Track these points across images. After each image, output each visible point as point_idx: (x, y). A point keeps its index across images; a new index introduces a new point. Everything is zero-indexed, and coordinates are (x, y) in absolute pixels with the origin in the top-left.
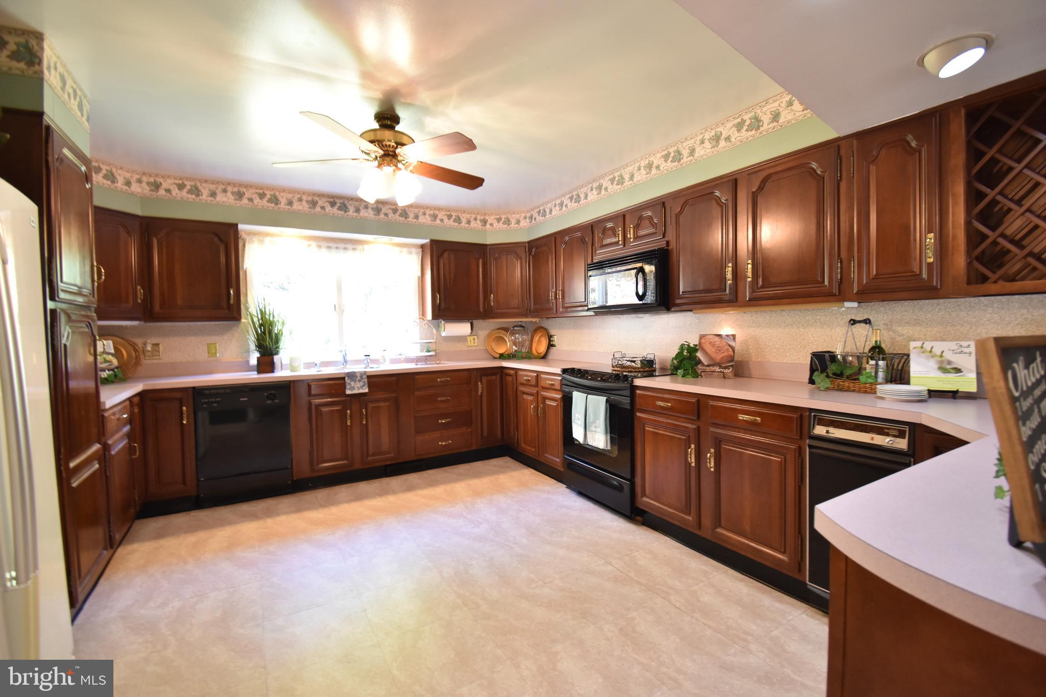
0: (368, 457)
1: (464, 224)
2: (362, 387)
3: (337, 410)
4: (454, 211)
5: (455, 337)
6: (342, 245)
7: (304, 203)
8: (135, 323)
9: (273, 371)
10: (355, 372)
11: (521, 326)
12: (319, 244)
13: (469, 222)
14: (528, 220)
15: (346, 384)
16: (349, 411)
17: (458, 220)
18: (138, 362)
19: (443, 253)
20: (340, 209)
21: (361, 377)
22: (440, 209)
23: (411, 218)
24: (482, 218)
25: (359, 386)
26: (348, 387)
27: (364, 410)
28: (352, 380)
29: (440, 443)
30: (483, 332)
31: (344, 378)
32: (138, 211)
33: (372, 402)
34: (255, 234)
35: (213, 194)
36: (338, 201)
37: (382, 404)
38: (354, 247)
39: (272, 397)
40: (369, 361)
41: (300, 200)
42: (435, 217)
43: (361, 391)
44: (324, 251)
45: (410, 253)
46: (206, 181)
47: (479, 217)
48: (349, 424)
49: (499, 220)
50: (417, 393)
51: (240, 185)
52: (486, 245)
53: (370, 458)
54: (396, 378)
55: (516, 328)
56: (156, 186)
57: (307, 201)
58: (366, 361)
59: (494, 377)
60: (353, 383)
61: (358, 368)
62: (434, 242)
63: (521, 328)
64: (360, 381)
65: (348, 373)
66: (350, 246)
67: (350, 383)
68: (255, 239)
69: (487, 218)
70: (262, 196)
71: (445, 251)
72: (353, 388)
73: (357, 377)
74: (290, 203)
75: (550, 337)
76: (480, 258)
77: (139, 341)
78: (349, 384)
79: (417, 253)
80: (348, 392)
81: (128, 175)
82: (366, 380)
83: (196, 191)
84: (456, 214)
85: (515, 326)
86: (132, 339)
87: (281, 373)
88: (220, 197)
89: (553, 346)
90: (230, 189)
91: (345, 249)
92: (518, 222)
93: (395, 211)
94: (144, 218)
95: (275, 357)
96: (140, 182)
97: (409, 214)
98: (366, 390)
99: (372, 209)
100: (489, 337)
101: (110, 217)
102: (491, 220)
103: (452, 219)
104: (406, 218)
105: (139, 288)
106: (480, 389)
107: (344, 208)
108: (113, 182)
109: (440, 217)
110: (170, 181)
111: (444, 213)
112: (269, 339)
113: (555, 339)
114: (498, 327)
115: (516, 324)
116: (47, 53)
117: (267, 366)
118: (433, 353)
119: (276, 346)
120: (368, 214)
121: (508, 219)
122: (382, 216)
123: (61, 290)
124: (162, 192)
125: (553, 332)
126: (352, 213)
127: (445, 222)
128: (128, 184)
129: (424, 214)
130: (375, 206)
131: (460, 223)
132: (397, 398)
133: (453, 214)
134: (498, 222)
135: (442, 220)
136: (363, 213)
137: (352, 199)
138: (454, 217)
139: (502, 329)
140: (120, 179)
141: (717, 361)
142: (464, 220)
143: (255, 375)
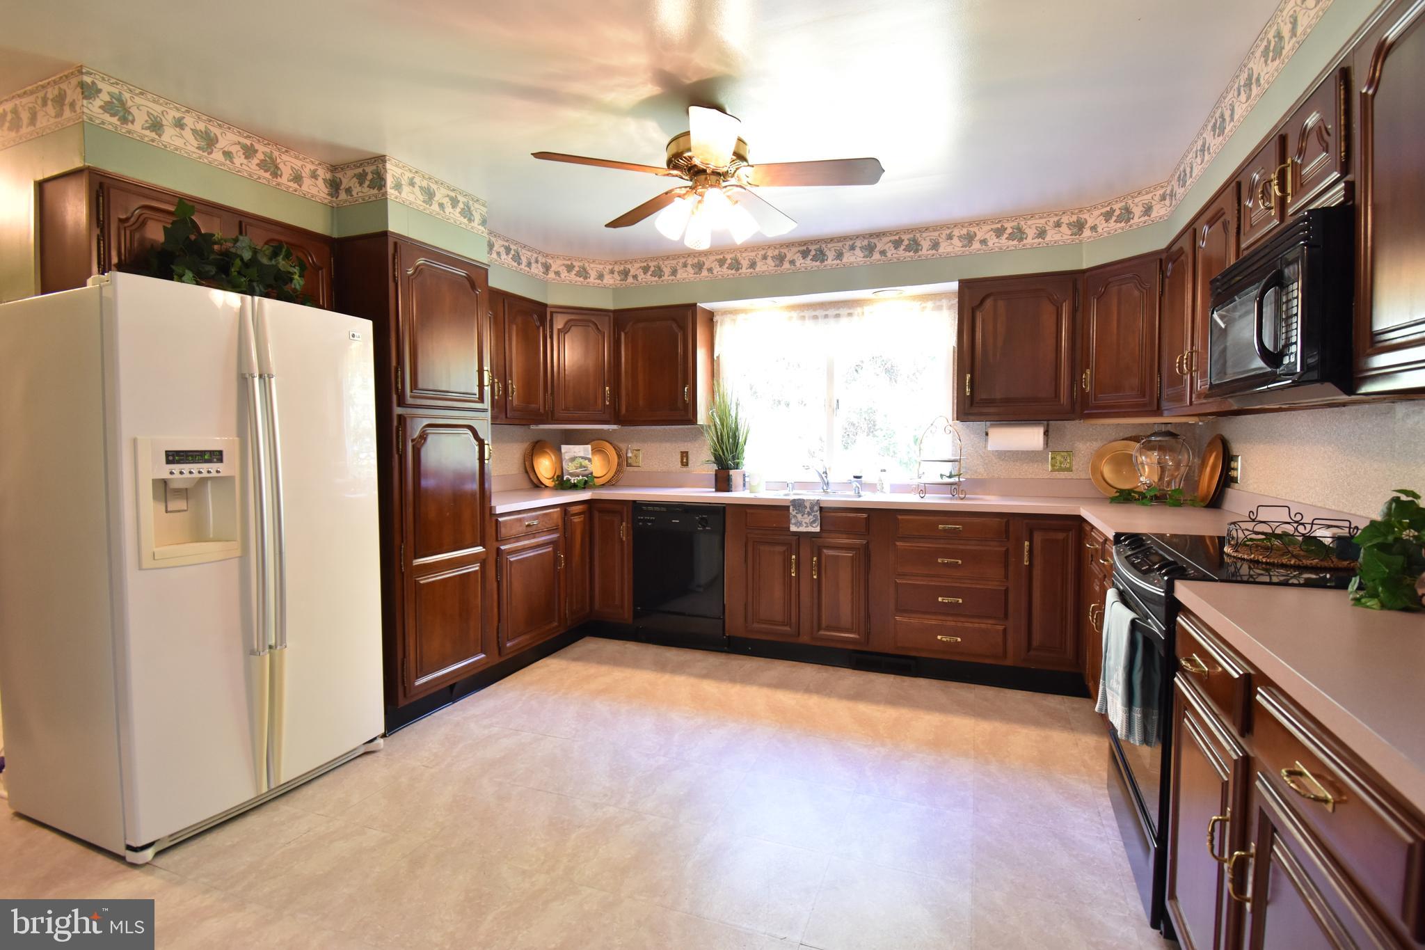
0: (819, 629)
1: (1030, 240)
2: (811, 523)
3: (780, 552)
4: (1010, 218)
5: (1023, 452)
6: (832, 312)
7: (769, 261)
8: (615, 427)
9: (728, 491)
10: (804, 500)
11: (1172, 434)
12: (802, 314)
15: (791, 516)
16: (794, 557)
17: (1019, 234)
19: (982, 301)
20: (814, 259)
21: (812, 508)
22: (979, 223)
23: (925, 251)
24: (1074, 218)
25: (807, 521)
26: (793, 521)
27: (815, 559)
28: (799, 511)
30: (1090, 443)
31: (787, 508)
32: (609, 305)
33: (827, 548)
34: (726, 312)
35: (674, 272)
36: (813, 248)
37: (842, 554)
38: (850, 311)
39: (704, 523)
41: (764, 257)
42: (970, 238)
43: (811, 529)
44: (809, 324)
45: (939, 308)
46: (669, 257)
48: (794, 575)
49: (1108, 216)
50: (900, 544)
51: (700, 254)
52: (1082, 272)
53: (822, 632)
54: (865, 515)
55: (1153, 438)
56: (626, 273)
57: (772, 258)
59: (1061, 536)
60: (799, 516)
61: (809, 496)
62: (964, 283)
63: (1169, 439)
64: (809, 514)
65: (794, 500)
66: (843, 311)
67: (797, 515)
68: (728, 319)
69: (1085, 216)
70: (722, 262)
71: (986, 297)
72: (799, 524)
73: (806, 507)
75: (1228, 459)
76: (1063, 301)
77: (623, 446)
78: (795, 516)
79: (950, 308)
80: (793, 528)
81: (601, 267)
82: (818, 513)
83: (659, 272)
84: (1013, 224)
85: (1154, 434)
86: (617, 443)
87: (738, 495)
88: (681, 274)
89: (1234, 480)
90: (690, 261)
91: (838, 316)
92: (1148, 210)
93: (897, 244)
94: (615, 312)
95: (732, 472)
96: (612, 272)
97: (922, 243)
98: (818, 529)
99: (861, 248)
100: (1099, 455)
101: (583, 317)
102: (1091, 219)
103: (1006, 236)
104: (916, 251)
105: (607, 388)
106: (1026, 553)
107: (820, 256)
108: (586, 278)
109: (980, 236)
110: (637, 265)
111: (989, 227)
112: (724, 448)
113: (1239, 464)
114: (1122, 435)
115: (1156, 429)
116: (392, 172)
117: (723, 482)
118: (956, 479)
119: (734, 458)
120: (855, 258)
121: (1128, 210)
122: (876, 256)
123: (411, 397)
124: (630, 280)
125: (1236, 448)
126: (831, 261)
127: (990, 244)
128: (601, 277)
129: (950, 237)
130: (866, 242)
131: (1021, 240)
132: (867, 547)
133: (1009, 226)
134: (1107, 221)
135: (984, 242)
136: (848, 258)
137: (832, 240)
138: (1009, 231)
139: (1136, 439)
140: (593, 274)
143: (712, 493)
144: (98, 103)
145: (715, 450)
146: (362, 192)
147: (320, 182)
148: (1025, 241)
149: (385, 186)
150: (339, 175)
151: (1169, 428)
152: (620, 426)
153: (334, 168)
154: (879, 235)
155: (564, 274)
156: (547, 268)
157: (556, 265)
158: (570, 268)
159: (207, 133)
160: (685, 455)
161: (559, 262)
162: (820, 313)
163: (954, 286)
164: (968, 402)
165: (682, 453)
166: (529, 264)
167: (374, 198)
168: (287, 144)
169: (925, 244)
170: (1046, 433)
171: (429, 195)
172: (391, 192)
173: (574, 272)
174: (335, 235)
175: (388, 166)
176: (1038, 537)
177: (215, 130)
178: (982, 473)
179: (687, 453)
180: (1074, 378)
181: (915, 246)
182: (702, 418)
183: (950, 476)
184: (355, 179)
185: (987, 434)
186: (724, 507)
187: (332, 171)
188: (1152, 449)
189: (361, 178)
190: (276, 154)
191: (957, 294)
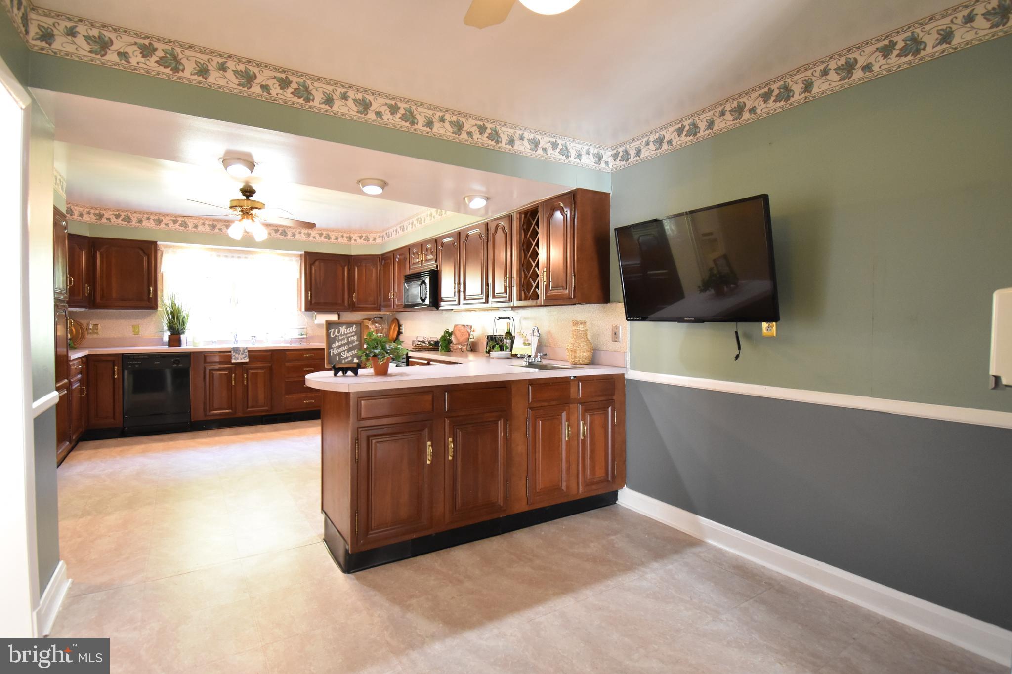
0: (247, 408)
1: (332, 240)
2: (244, 358)
3: (225, 374)
4: (324, 230)
6: (236, 255)
7: (206, 226)
8: (83, 309)
10: (239, 348)
11: (381, 318)
12: (218, 254)
13: (337, 238)
14: (381, 238)
15: (232, 355)
16: (233, 375)
17: (328, 237)
18: (83, 337)
19: (314, 261)
21: (244, 351)
23: (289, 236)
24: (348, 235)
25: (241, 357)
26: (233, 358)
27: (245, 375)
28: (236, 353)
29: (305, 402)
31: (230, 352)
32: (87, 233)
33: (252, 369)
34: (170, 247)
35: (140, 221)
37: (259, 371)
38: (246, 256)
39: (178, 362)
40: (254, 341)
41: (203, 224)
42: (309, 235)
43: (243, 361)
45: (291, 260)
47: (345, 235)
48: (233, 384)
49: (361, 237)
50: (287, 364)
51: (160, 214)
52: (351, 256)
53: (249, 410)
54: (270, 353)
56: (101, 216)
57: (208, 225)
58: (252, 341)
60: (237, 355)
61: (241, 345)
62: (306, 253)
63: (380, 319)
64: (242, 354)
65: (234, 348)
66: (243, 256)
68: (170, 250)
69: (352, 235)
70: (175, 222)
71: (316, 260)
72: (238, 359)
73: (240, 351)
74: (196, 226)
75: (399, 326)
76: (345, 266)
77: (84, 322)
78: (234, 355)
79: (297, 260)
80: (233, 361)
81: (81, 209)
82: (247, 353)
83: (128, 219)
84: (326, 233)
85: (376, 318)
86: (78, 320)
87: (186, 347)
88: (145, 223)
89: (401, 333)
90: (152, 217)
91: (239, 257)
92: (375, 240)
94: (91, 238)
95: (182, 336)
96: (89, 213)
97: (288, 233)
98: (247, 361)
102: (354, 237)
103: (323, 237)
104: (285, 236)
105: (87, 286)
108: (71, 215)
110: (110, 212)
113: (403, 328)
114: (363, 318)
115: (376, 316)
117: (174, 341)
118: (305, 336)
119: (182, 327)
121: (367, 237)
124: (104, 220)
125: (402, 322)
128: (81, 215)
132: (271, 366)
133: (324, 233)
134: (360, 239)
138: (324, 235)
140: (76, 213)
141: (460, 341)
142: (333, 237)
143: (167, 347)
145: (170, 323)
151: (381, 316)
162: (230, 255)
163: (303, 253)
164: (309, 302)
169: (290, 234)
170: (339, 315)
180: (350, 296)
181: (284, 233)
183: (302, 335)
185: (315, 317)
186: (190, 354)
191: (303, 256)
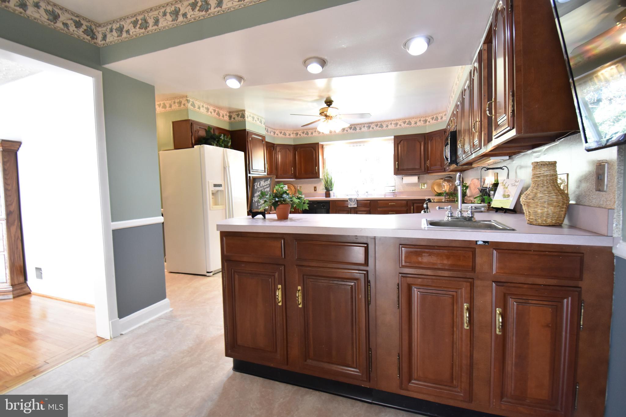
4: (407, 119)
5: (413, 184)
6: (358, 144)
9: (330, 197)
10: (352, 198)
11: (450, 177)
13: (416, 123)
14: (446, 116)
18: (295, 193)
19: (400, 142)
20: (353, 130)
21: (354, 200)
22: (399, 120)
23: (384, 128)
24: (424, 119)
25: (353, 204)
26: (349, 204)
28: (351, 201)
30: (431, 181)
31: (347, 201)
32: (292, 143)
34: (327, 145)
35: (312, 133)
36: (353, 127)
38: (364, 144)
39: (324, 206)
42: (397, 124)
43: (354, 206)
44: (352, 148)
45: (389, 143)
46: (310, 129)
47: (422, 119)
49: (432, 119)
50: (379, 209)
52: (427, 133)
54: (369, 202)
55: (446, 178)
56: (297, 134)
60: (351, 203)
61: (354, 197)
62: (396, 137)
64: (354, 202)
65: (349, 199)
68: (327, 147)
69: (427, 118)
71: (402, 140)
72: (351, 205)
73: (353, 200)
76: (422, 141)
77: (296, 186)
79: (392, 143)
80: (349, 206)
81: (289, 132)
82: (356, 202)
83: (307, 134)
86: (294, 185)
87: (332, 198)
88: (314, 134)
91: (360, 145)
92: (442, 118)
93: (377, 126)
94: (294, 145)
95: (330, 192)
96: (293, 133)
97: (384, 125)
98: (356, 206)
99: (367, 127)
100: (433, 184)
101: (284, 147)
102: (429, 119)
103: (406, 124)
104: (382, 128)
105: (292, 168)
106: (412, 210)
107: (355, 129)
108: (285, 135)
109: (399, 124)
110: (301, 131)
111: (402, 121)
112: (328, 185)
114: (440, 178)
115: (447, 176)
116: (247, 114)
117: (328, 194)
118: (394, 191)
119: (331, 188)
120: (365, 129)
121: (437, 117)
122: (371, 129)
123: (252, 171)
124: (299, 136)
126: (358, 130)
127: (402, 126)
128: (290, 135)
129: (391, 124)
130: (368, 125)
131: (410, 125)
132: (370, 210)
133: (407, 121)
134: (432, 120)
135: (400, 125)
136: (363, 129)
137: (358, 124)
138: (407, 122)
139: (442, 179)
140: (287, 134)
141: (473, 194)
142: (413, 123)
143: (325, 198)
144: (190, 104)
145: (325, 185)
146: (238, 119)
147: (227, 116)
148: (411, 125)
149: (245, 117)
150: (231, 114)
151: (450, 175)
152: (295, 180)
153: (230, 112)
154: (372, 123)
155: (279, 135)
156: (274, 133)
157: (277, 132)
158: (281, 133)
159: (207, 108)
160: (315, 188)
161: (278, 131)
162: (355, 145)
163: (393, 137)
164: (397, 170)
165: (314, 187)
166: (270, 133)
167: (241, 121)
168: (221, 108)
169: (384, 126)
170: (418, 178)
171: (253, 118)
172: (246, 119)
173: (282, 134)
174: (231, 130)
175: (246, 112)
176: (415, 205)
177: (209, 107)
178: (402, 190)
179: (316, 187)
180: (425, 163)
181: (381, 126)
182: (321, 177)
183: (393, 191)
184: (236, 116)
185: (402, 179)
186: (329, 202)
187: (229, 113)
188: (445, 181)
189: (238, 115)
190: (219, 110)
191: (393, 139)
